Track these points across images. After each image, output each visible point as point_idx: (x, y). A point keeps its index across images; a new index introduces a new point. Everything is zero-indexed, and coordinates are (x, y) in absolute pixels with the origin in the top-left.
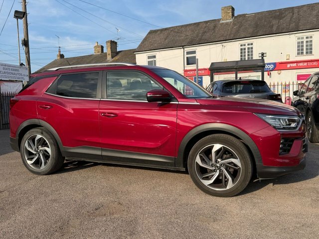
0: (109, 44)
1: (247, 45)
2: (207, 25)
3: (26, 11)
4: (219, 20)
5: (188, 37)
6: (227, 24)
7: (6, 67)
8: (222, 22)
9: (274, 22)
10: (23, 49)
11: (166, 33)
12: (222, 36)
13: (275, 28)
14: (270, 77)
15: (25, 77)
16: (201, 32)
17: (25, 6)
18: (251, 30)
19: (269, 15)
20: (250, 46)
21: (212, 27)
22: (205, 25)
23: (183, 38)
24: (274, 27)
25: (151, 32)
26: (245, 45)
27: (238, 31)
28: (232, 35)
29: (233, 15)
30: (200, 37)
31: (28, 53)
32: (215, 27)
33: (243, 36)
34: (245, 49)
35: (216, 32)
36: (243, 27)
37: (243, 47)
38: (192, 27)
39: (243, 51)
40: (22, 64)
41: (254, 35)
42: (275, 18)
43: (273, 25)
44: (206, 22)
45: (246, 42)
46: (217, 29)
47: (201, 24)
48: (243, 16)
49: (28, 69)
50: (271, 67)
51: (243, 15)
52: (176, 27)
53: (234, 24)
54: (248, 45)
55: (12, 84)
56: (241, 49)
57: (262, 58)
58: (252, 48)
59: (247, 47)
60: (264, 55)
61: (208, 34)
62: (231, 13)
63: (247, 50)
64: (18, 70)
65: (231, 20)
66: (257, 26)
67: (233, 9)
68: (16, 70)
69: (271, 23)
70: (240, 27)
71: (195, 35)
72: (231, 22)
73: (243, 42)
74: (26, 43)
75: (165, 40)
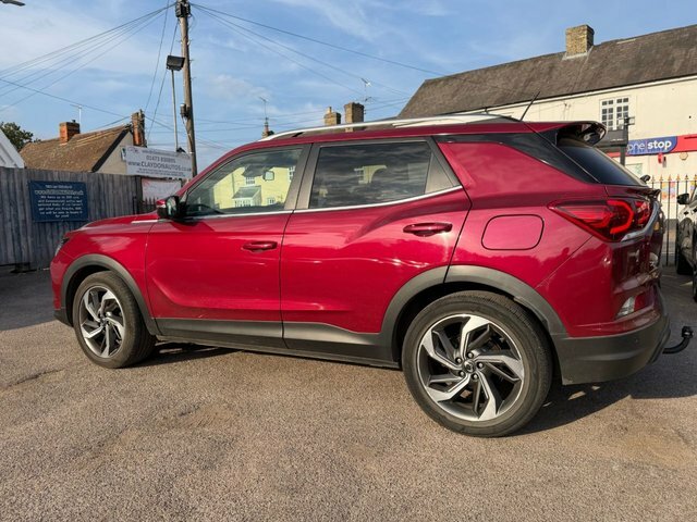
0: (350, 110)
1: (615, 102)
2: (537, 65)
3: (188, 56)
4: (560, 55)
5: (496, 90)
6: (577, 61)
7: (152, 155)
8: (565, 58)
9: (677, 53)
10: (183, 122)
11: (455, 83)
12: (566, 85)
13: (676, 66)
14: (664, 166)
15: (186, 173)
16: (524, 79)
17: (187, 47)
18: (625, 72)
19: (667, 39)
20: (622, 105)
21: (546, 70)
22: (531, 66)
23: (487, 91)
24: (676, 62)
25: (427, 84)
26: (611, 102)
27: (598, 75)
28: (586, 84)
29: (590, 43)
30: (520, 90)
31: (191, 129)
32: (552, 68)
33: (608, 84)
34: (611, 110)
35: (554, 77)
36: (609, 67)
37: (608, 107)
38: (507, 70)
39: (608, 114)
40: (180, 150)
41: (633, 81)
42: (679, 44)
43: (674, 60)
44: (535, 60)
45: (614, 95)
46: (555, 73)
47: (525, 64)
48: (612, 44)
49: (191, 158)
50: (667, 145)
51: (611, 42)
52: (476, 71)
53: (591, 61)
54: (619, 101)
55: (162, 184)
56: (604, 111)
57: (626, 127)
58: (626, 108)
59: (615, 106)
60: (631, 121)
61: (537, 83)
62: (585, 41)
63: (615, 113)
64: (173, 160)
65: (585, 54)
66: (638, 63)
67: (590, 32)
68: (169, 160)
69: (669, 55)
70: (602, 67)
71: (511, 86)
72: (585, 57)
73: (607, 96)
74: (188, 113)
75: (453, 96)
